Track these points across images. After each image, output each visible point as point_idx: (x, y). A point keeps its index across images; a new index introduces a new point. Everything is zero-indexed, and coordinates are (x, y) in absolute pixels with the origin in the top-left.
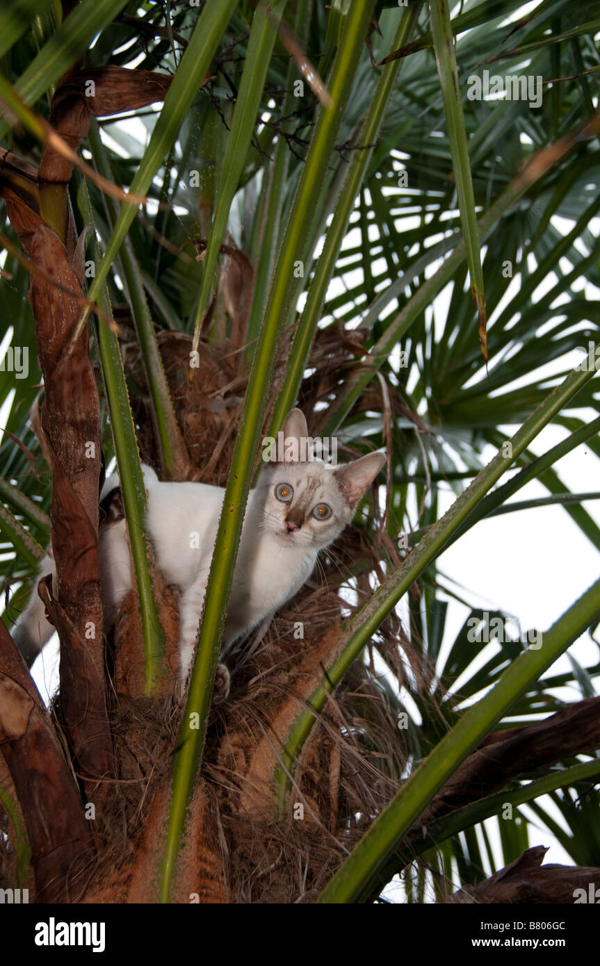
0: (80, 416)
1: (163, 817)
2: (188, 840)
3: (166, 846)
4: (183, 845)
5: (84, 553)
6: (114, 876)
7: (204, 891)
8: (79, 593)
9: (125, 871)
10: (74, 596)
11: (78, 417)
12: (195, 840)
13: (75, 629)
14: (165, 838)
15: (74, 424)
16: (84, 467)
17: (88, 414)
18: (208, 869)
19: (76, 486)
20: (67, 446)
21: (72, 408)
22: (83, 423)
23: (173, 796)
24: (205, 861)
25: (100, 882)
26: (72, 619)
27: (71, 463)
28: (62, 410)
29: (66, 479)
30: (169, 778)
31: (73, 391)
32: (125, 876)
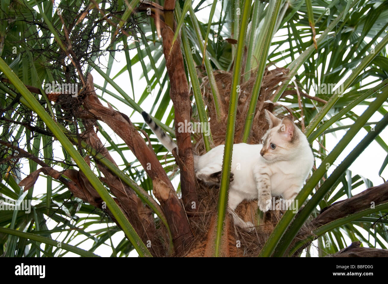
0: (182, 91)
1: (215, 225)
2: (224, 233)
3: (217, 235)
4: (223, 234)
5: (186, 138)
6: (200, 244)
7: (231, 250)
8: (185, 152)
9: (204, 243)
10: (183, 153)
11: (181, 92)
12: (227, 233)
13: (184, 165)
14: (217, 232)
15: (180, 94)
16: (184, 109)
17: (184, 91)
18: (232, 242)
19: (182, 116)
20: (178, 102)
21: (179, 89)
22: (183, 93)
23: (218, 218)
24: (231, 240)
25: (195, 247)
26: (183, 161)
27: (180, 108)
28: (176, 89)
29: (179, 113)
30: (216, 212)
31: (179, 83)
32: (203, 245)
